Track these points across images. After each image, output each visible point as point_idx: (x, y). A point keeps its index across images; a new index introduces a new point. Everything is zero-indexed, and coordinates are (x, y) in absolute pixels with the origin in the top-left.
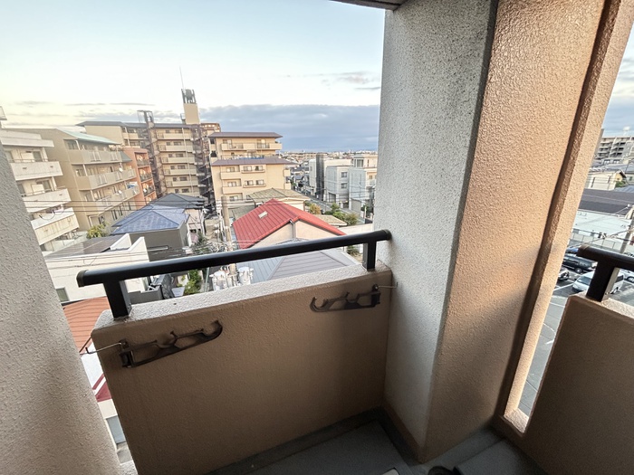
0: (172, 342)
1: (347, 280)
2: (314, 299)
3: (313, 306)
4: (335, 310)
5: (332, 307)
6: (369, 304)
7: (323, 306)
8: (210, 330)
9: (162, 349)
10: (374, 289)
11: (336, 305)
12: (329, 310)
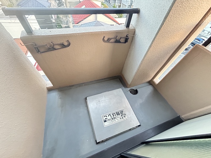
0: (52, 46)
1: (118, 30)
2: (104, 37)
3: (103, 39)
4: (111, 42)
5: (110, 41)
6: (124, 42)
7: (107, 40)
8: (66, 44)
9: (49, 48)
10: (127, 36)
11: (112, 40)
12: (109, 42)
